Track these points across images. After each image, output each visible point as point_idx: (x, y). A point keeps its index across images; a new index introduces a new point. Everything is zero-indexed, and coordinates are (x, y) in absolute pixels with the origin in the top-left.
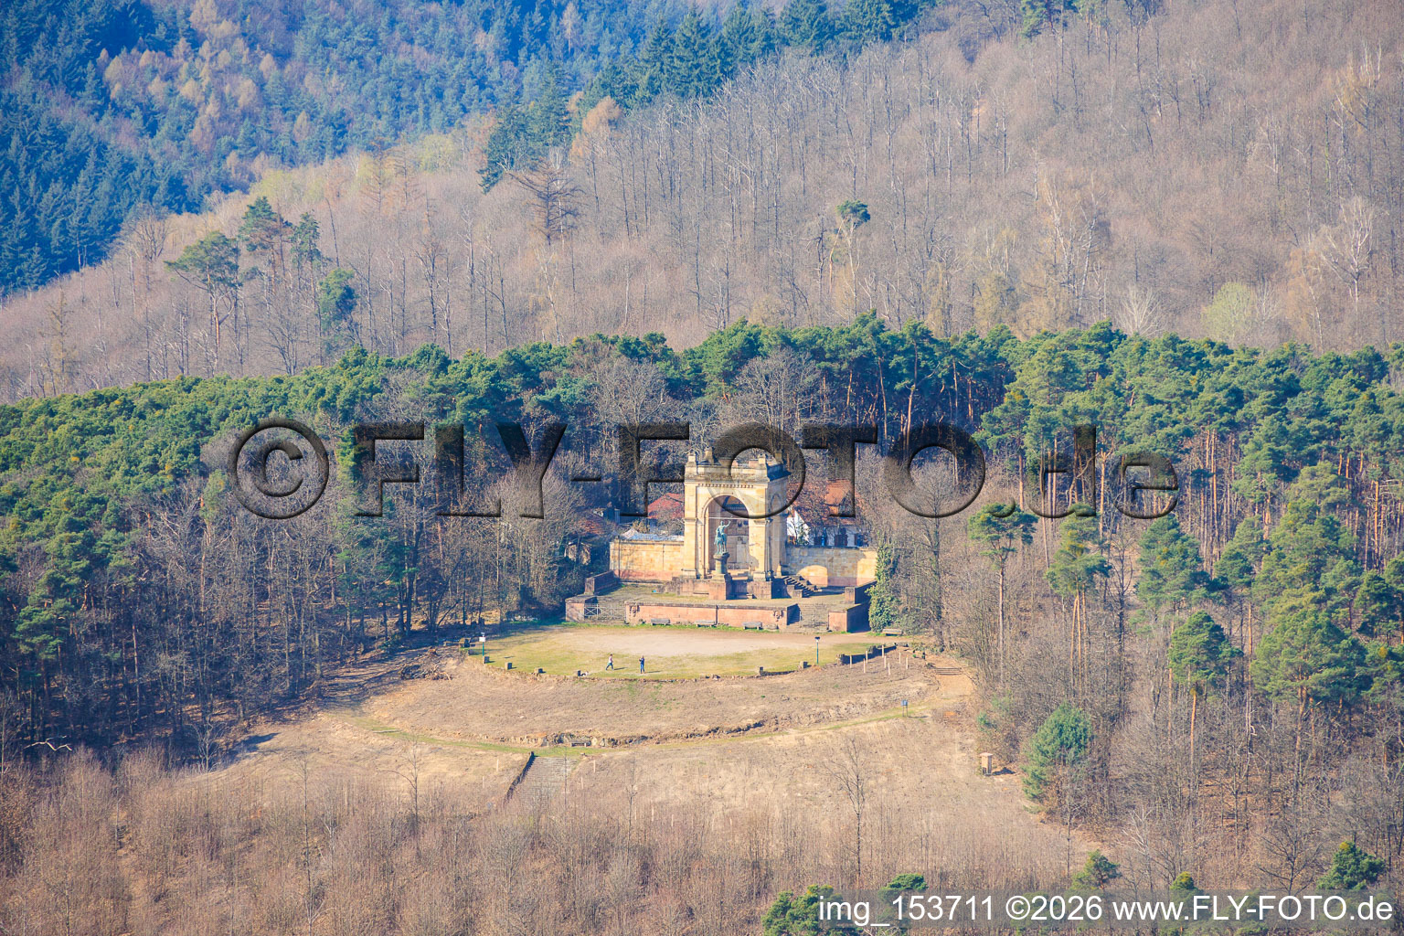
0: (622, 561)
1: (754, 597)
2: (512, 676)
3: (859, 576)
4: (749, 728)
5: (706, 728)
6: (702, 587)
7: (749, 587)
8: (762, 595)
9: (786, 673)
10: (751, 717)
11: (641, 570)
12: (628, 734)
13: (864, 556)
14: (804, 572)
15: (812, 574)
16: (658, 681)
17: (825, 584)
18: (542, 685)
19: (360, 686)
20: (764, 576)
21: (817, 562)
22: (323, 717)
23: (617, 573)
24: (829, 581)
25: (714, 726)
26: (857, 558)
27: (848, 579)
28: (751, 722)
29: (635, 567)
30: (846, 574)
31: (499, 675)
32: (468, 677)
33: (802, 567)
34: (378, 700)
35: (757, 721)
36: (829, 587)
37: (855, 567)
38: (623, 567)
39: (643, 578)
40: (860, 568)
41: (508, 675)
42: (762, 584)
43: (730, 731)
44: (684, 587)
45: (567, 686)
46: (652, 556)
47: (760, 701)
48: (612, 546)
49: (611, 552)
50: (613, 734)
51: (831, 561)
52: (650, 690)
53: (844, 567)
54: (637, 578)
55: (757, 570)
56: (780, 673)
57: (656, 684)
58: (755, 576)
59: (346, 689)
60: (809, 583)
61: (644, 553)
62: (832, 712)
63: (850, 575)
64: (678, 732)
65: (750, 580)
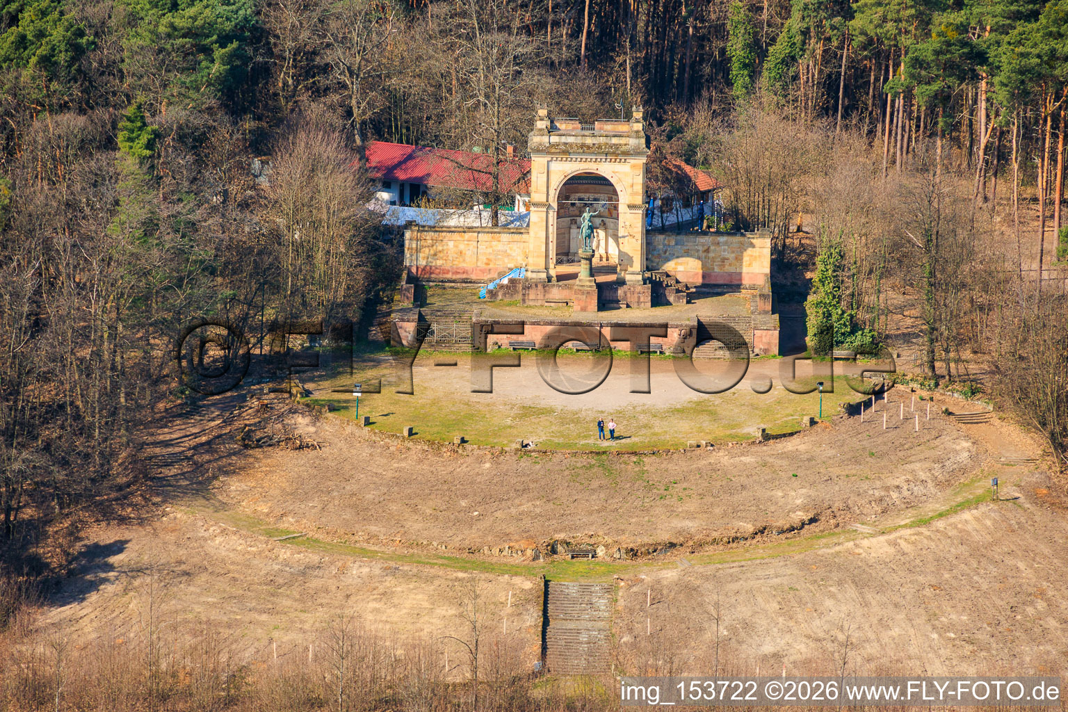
0: (421, 255)
1: (628, 306)
2: (417, 448)
3: (745, 270)
4: (803, 524)
5: (749, 528)
6: (556, 293)
7: (620, 292)
8: (639, 302)
9: (792, 434)
10: (799, 508)
11: (448, 266)
12: (646, 540)
13: (753, 246)
14: (670, 266)
15: (680, 268)
16: (635, 453)
17: (699, 281)
18: (469, 460)
19: (188, 459)
20: (640, 277)
21: (687, 254)
22: (178, 514)
23: (414, 270)
24: (704, 277)
25: (760, 525)
26: (742, 248)
27: (730, 274)
28: (801, 516)
29: (439, 263)
30: (728, 269)
31: (394, 445)
32: (342, 444)
33: (668, 260)
34: (235, 485)
35: (811, 515)
36: (704, 285)
37: (739, 259)
38: (422, 263)
39: (449, 276)
40: (746, 259)
41: (410, 444)
42: (639, 289)
43: (781, 532)
44: (532, 294)
45: (509, 462)
46: (462, 247)
47: (796, 483)
48: (408, 234)
49: (407, 243)
50: (628, 541)
51: (707, 251)
52: (630, 466)
53: (724, 260)
54: (441, 276)
55: (630, 269)
56: (784, 435)
57: (634, 459)
58: (628, 277)
59: (171, 464)
60: (678, 282)
61: (451, 244)
62: (894, 495)
63: (732, 269)
64: (715, 535)
65: (621, 282)
